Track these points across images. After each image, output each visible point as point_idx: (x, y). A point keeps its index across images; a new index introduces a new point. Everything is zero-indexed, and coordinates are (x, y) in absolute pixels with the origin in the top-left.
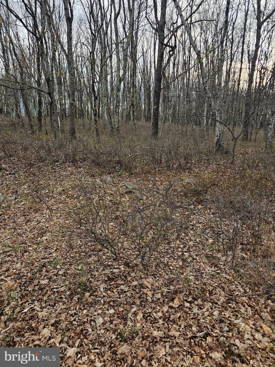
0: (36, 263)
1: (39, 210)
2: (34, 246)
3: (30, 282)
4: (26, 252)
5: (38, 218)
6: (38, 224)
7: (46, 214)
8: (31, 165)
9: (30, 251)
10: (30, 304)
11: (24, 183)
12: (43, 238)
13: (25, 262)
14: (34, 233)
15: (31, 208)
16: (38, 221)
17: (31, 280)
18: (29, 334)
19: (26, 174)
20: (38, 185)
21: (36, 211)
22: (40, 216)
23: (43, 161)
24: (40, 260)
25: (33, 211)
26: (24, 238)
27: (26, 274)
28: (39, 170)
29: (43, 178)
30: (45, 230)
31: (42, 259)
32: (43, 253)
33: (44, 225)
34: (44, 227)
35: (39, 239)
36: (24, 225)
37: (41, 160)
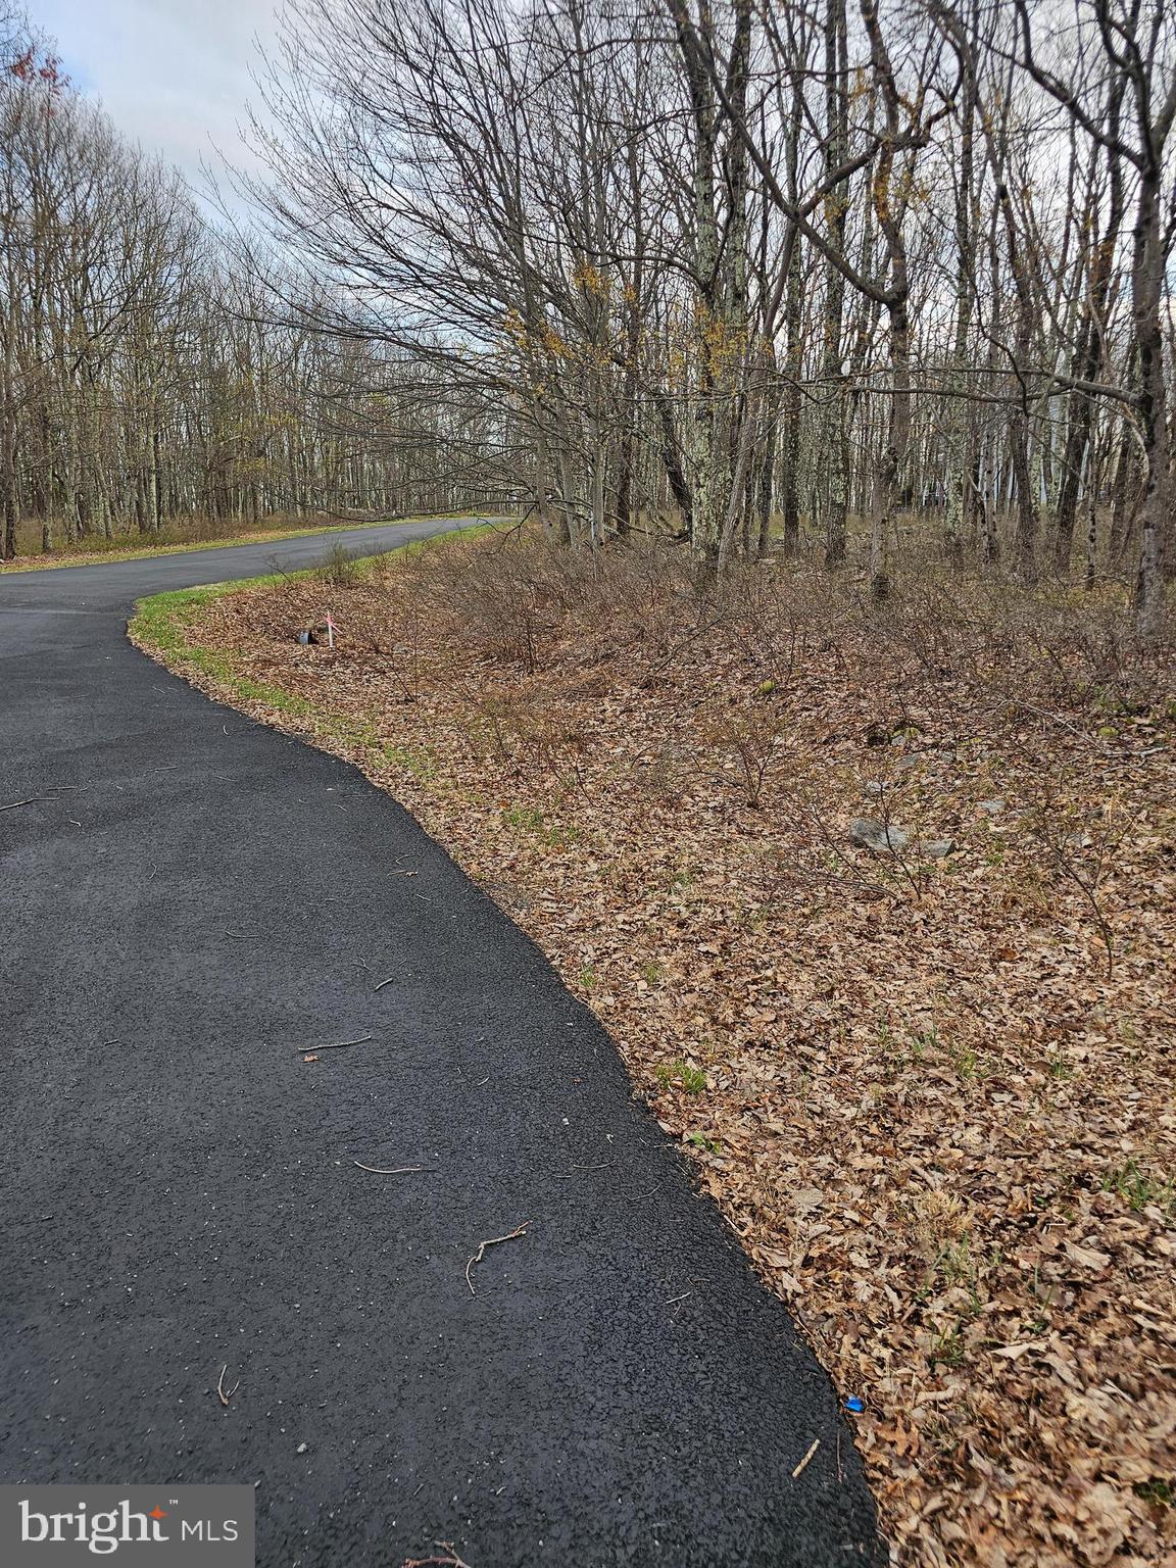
0: (1046, 1154)
1: (1049, 916)
2: (1032, 1072)
3: (1023, 1229)
4: (1000, 1086)
5: (1045, 951)
6: (1043, 978)
7: (1077, 940)
8: (1021, 718)
9: (1019, 1093)
10: (1027, 1333)
11: (990, 791)
12: (1072, 1051)
13: (998, 1131)
14: (1029, 1015)
15: (1014, 902)
16: (1042, 965)
17: (1028, 1225)
18: (1030, 1467)
19: (999, 752)
20: (1048, 806)
21: (1038, 919)
22: (1051, 947)
23: (1073, 706)
24: (1061, 1147)
25: (1024, 916)
26: (988, 1024)
27: (1004, 1189)
28: (1053, 744)
29: (1072, 778)
30: (1075, 1013)
31: (1075, 1146)
32: (1075, 1122)
33: (1072, 992)
34: (1071, 1002)
35: (1052, 1046)
36: (986, 966)
37: (1066, 696)
